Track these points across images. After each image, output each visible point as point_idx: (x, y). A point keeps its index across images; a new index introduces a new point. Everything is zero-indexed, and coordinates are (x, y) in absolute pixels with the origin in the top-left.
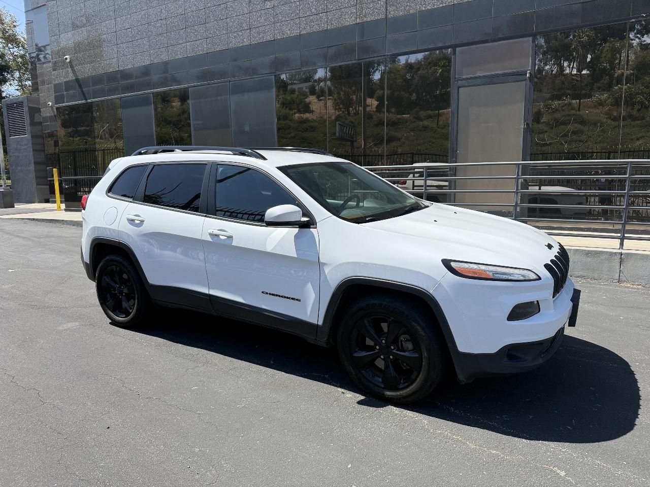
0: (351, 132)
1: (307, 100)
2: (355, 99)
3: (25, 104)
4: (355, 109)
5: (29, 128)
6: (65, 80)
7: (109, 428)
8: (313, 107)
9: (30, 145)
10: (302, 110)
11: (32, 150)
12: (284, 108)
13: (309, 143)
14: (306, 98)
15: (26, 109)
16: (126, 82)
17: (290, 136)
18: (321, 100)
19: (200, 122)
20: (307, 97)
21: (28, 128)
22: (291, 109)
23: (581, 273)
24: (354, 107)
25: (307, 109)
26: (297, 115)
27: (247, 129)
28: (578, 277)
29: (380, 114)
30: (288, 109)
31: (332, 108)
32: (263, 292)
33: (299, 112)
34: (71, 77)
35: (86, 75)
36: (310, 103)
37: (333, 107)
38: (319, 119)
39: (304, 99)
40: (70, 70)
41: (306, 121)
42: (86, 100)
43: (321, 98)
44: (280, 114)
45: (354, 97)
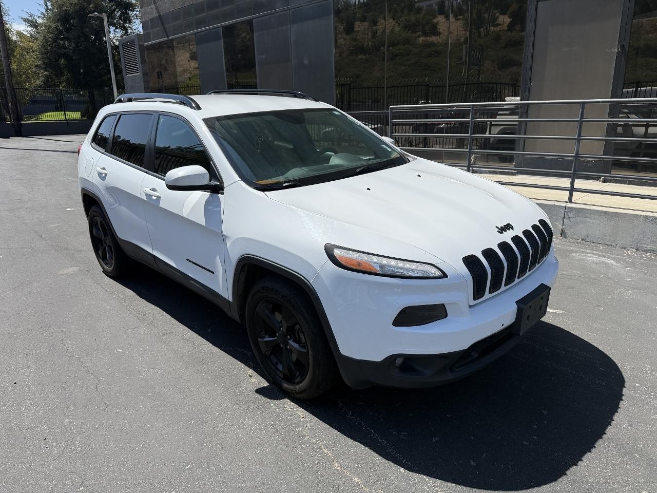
0: (478, 56)
1: (435, 21)
2: (487, 17)
3: (136, 43)
4: (486, 29)
5: (141, 66)
6: (150, 18)
7: (16, 383)
8: (442, 28)
9: (142, 83)
10: (428, 32)
11: (143, 87)
12: (406, 31)
13: (431, 70)
14: (434, 19)
15: (137, 47)
16: (199, 16)
17: (409, 63)
18: (459, 19)
19: (264, 56)
20: (435, 17)
21: (139, 66)
22: (414, 32)
23: (650, 247)
24: (485, 27)
25: (434, 31)
26: (421, 39)
27: (306, 62)
28: (647, 251)
29: (511, 33)
30: (410, 31)
31: (462, 29)
32: (187, 260)
33: (425, 34)
34: (155, 15)
35: (167, 11)
36: (437, 23)
37: (464, 28)
38: (445, 42)
39: (432, 19)
40: (153, 6)
41: (432, 44)
42: (168, 37)
43: (460, 17)
44: (400, 38)
45: (486, 15)
